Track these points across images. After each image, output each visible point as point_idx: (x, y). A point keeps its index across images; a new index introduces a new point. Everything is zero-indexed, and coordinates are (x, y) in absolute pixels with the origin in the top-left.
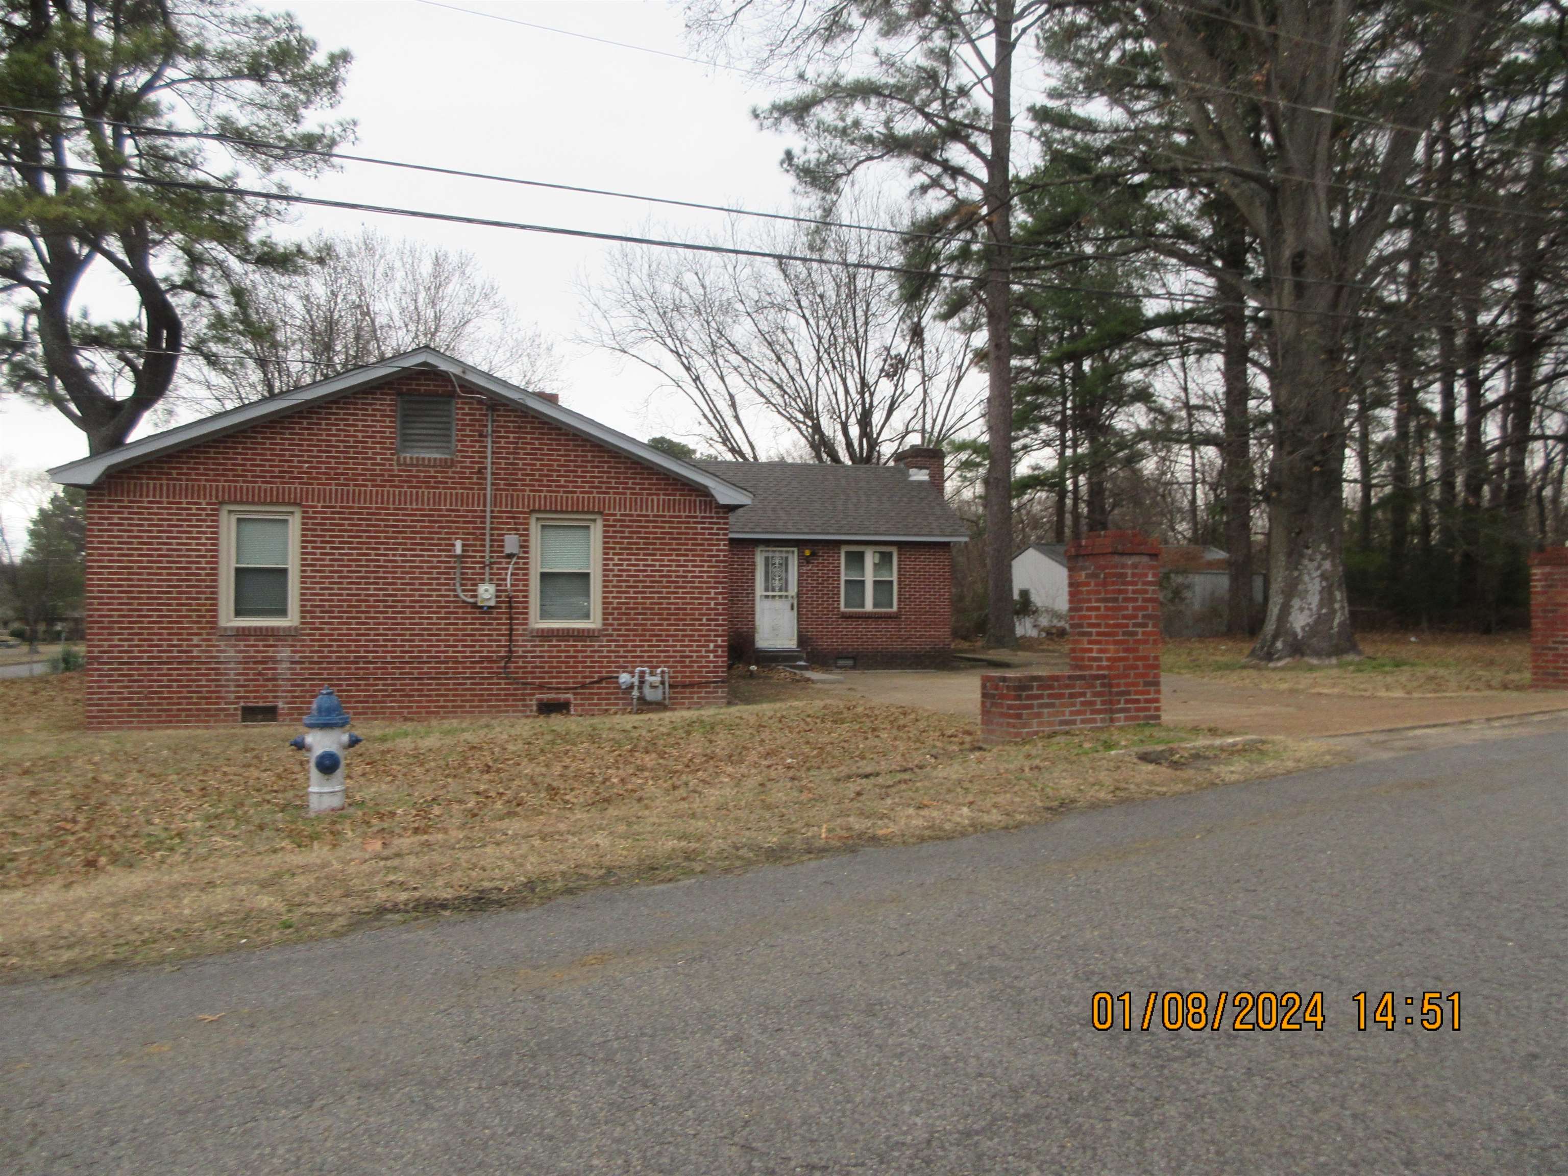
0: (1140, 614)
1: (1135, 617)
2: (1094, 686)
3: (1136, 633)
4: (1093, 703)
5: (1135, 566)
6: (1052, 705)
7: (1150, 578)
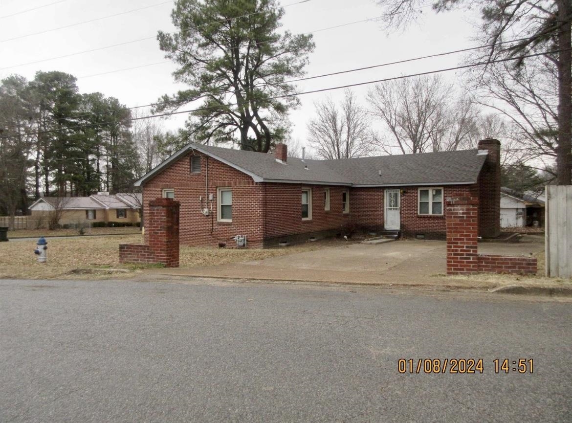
0: (159, 226)
1: (158, 227)
2: (145, 250)
3: (158, 233)
4: (145, 255)
5: (158, 210)
6: (131, 254)
7: (163, 214)
